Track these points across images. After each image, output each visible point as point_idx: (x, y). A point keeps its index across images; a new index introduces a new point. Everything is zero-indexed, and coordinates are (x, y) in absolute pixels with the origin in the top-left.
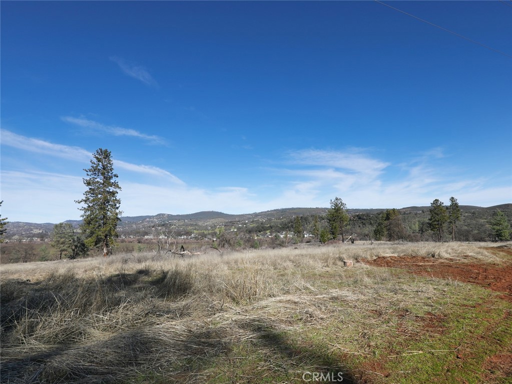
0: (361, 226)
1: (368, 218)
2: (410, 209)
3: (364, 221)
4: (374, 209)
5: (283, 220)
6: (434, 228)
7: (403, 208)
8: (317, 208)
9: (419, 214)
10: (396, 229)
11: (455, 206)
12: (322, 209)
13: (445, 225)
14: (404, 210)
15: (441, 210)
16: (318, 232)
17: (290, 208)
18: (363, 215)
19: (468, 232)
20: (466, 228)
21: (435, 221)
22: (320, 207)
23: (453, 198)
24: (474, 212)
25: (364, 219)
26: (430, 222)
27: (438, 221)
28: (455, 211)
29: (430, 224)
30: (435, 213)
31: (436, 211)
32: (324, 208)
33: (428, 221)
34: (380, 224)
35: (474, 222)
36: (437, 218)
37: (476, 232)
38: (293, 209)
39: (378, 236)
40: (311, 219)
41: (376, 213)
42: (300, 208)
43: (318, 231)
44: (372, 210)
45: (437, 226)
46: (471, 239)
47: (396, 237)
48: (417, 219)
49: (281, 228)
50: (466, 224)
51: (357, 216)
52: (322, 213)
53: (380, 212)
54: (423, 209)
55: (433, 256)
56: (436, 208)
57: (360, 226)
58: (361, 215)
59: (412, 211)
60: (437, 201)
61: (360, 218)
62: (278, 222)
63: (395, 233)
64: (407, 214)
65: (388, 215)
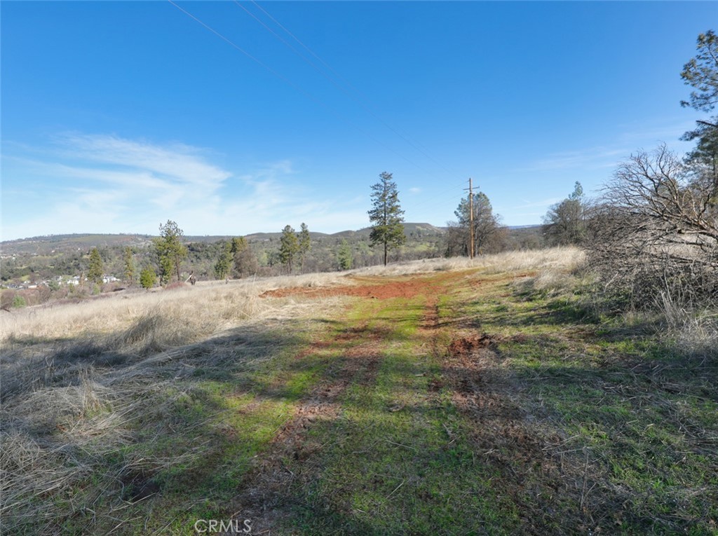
0: (194, 260)
1: (204, 249)
2: (255, 236)
3: (198, 254)
4: (211, 237)
5: (55, 257)
6: (285, 259)
7: (248, 235)
8: (121, 234)
9: (267, 242)
10: (248, 263)
11: (305, 233)
12: (131, 235)
13: (296, 255)
14: (250, 238)
15: (292, 238)
16: (132, 273)
17: (70, 235)
18: (197, 245)
19: (315, 262)
20: (312, 258)
21: (286, 251)
22: (127, 232)
23: (303, 224)
24: (322, 239)
25: (198, 251)
26: (281, 252)
27: (289, 251)
28: (305, 239)
29: (281, 255)
30: (286, 242)
31: (286, 240)
32: (135, 235)
33: (277, 251)
34: (222, 258)
35: (320, 251)
36: (288, 248)
37: (321, 262)
38: (74, 236)
39: (220, 273)
40: (112, 253)
41: (213, 241)
42: (89, 235)
43: (131, 271)
44: (208, 237)
45: (288, 257)
46: (317, 270)
47: (248, 273)
48: (264, 249)
49: (52, 271)
50: (313, 253)
51: (189, 247)
52: (131, 242)
53: (221, 241)
54: (271, 237)
55: (310, 286)
56: (287, 236)
57: (192, 261)
58: (195, 245)
59: (259, 239)
60: (288, 227)
61: (192, 250)
62: (45, 260)
63: (247, 268)
64: (253, 243)
65: (234, 245)
